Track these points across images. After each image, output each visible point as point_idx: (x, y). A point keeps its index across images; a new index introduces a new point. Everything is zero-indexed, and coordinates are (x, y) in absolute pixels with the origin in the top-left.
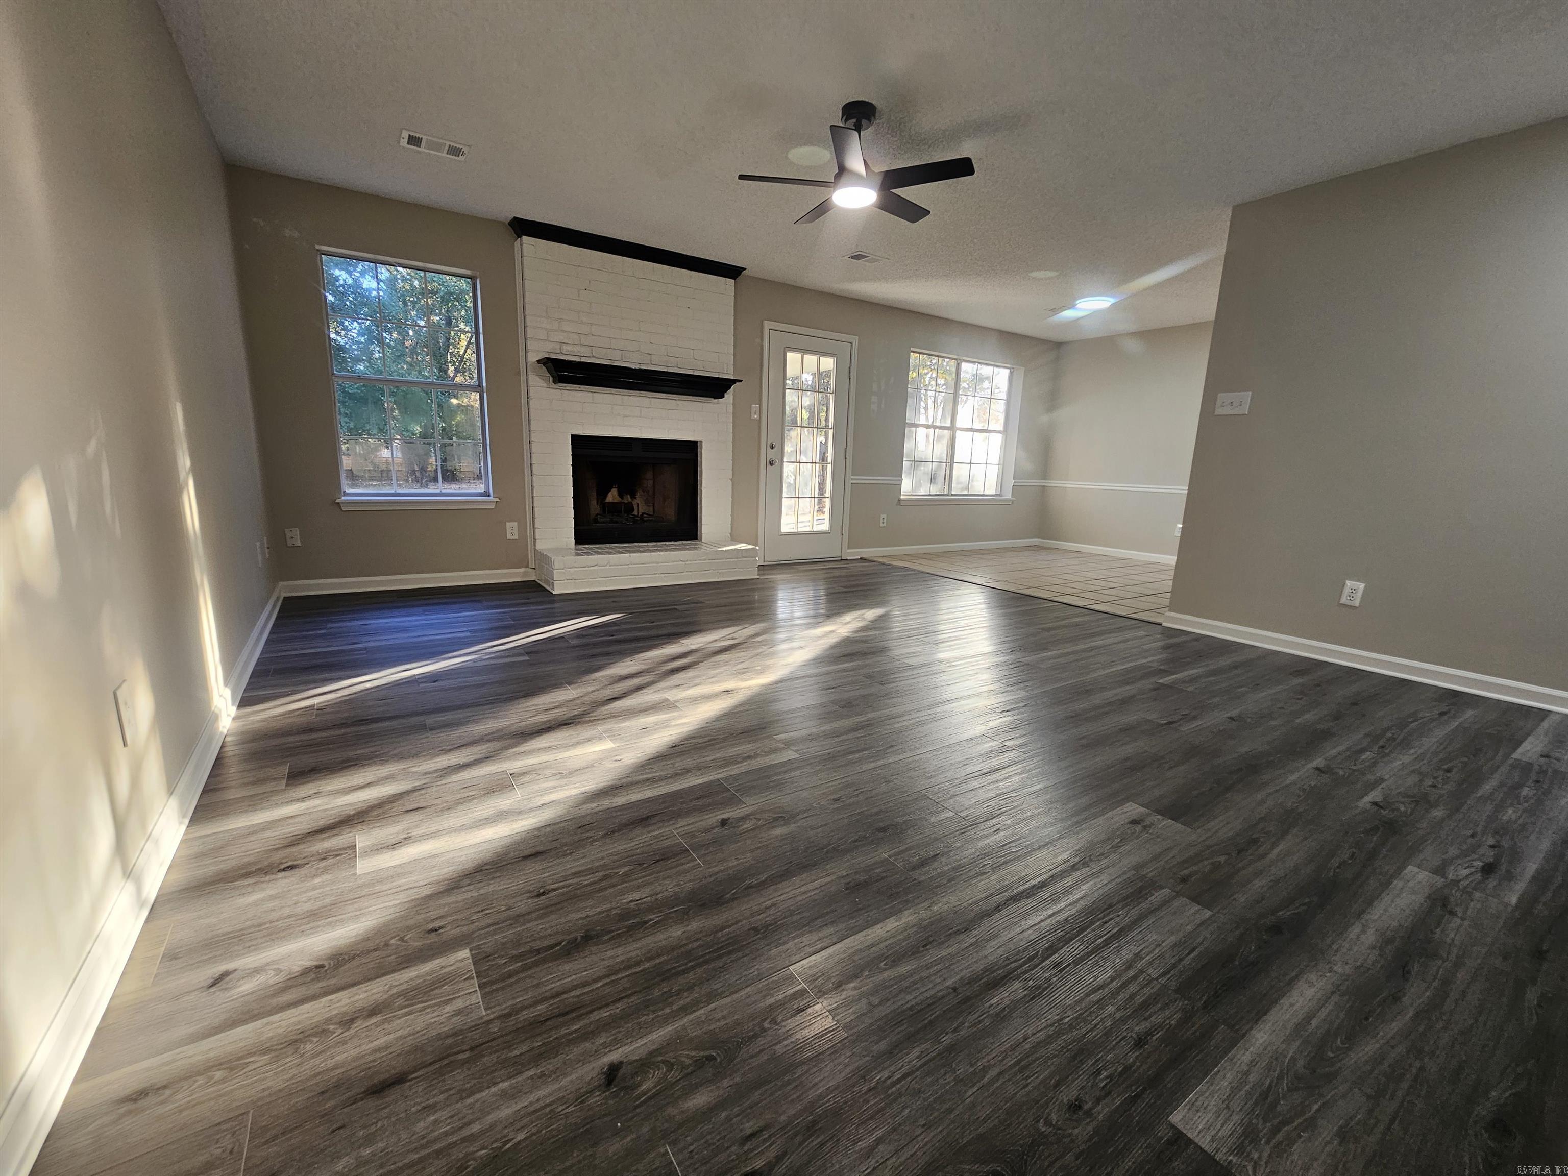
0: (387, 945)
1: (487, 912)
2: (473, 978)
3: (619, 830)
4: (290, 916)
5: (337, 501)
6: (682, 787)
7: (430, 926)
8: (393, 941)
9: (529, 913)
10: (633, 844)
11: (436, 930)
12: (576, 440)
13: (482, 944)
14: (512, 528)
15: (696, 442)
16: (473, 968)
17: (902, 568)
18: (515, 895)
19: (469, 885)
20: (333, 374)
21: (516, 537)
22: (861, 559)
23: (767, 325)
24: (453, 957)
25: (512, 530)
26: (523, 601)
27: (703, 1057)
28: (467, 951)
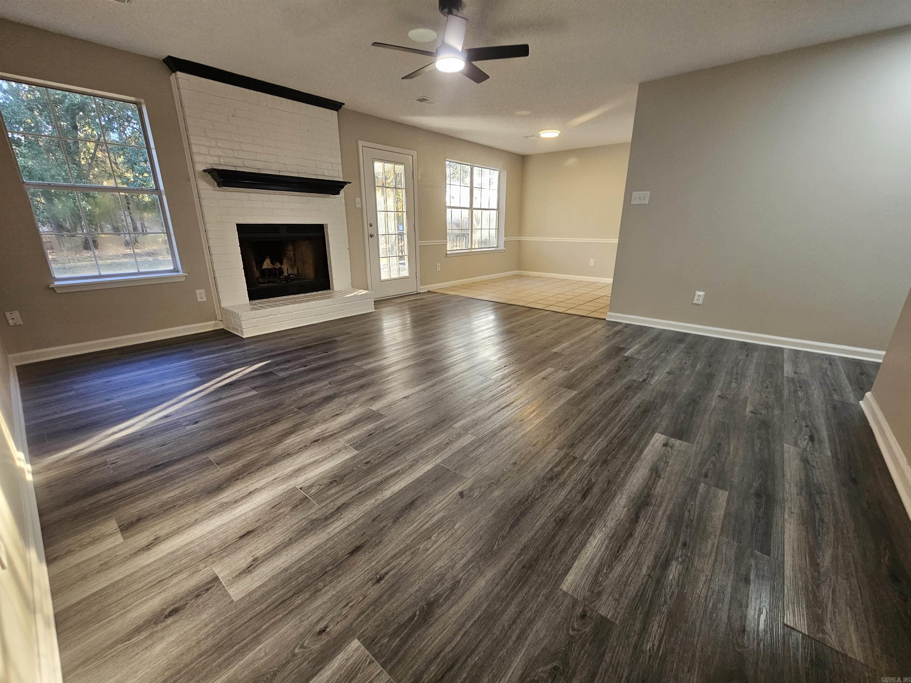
0: (294, 655)
1: (351, 604)
2: (373, 662)
3: (401, 516)
4: (200, 656)
5: (51, 286)
6: (421, 474)
7: (318, 628)
8: (297, 651)
9: (381, 597)
10: (415, 524)
11: (324, 631)
12: (240, 227)
13: (364, 631)
14: (200, 294)
15: (323, 225)
16: (368, 653)
17: (455, 296)
18: (361, 586)
19: (325, 586)
20: (23, 182)
21: (205, 300)
22: (428, 291)
23: (361, 143)
24: (349, 649)
25: (201, 295)
26: (224, 346)
27: (551, 669)
28: (356, 641)
